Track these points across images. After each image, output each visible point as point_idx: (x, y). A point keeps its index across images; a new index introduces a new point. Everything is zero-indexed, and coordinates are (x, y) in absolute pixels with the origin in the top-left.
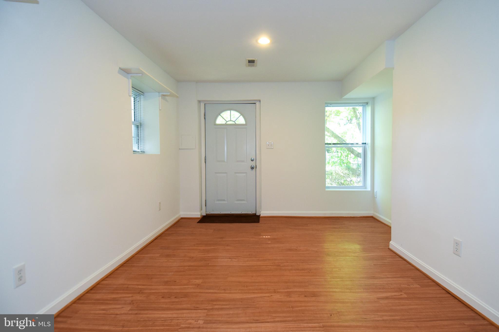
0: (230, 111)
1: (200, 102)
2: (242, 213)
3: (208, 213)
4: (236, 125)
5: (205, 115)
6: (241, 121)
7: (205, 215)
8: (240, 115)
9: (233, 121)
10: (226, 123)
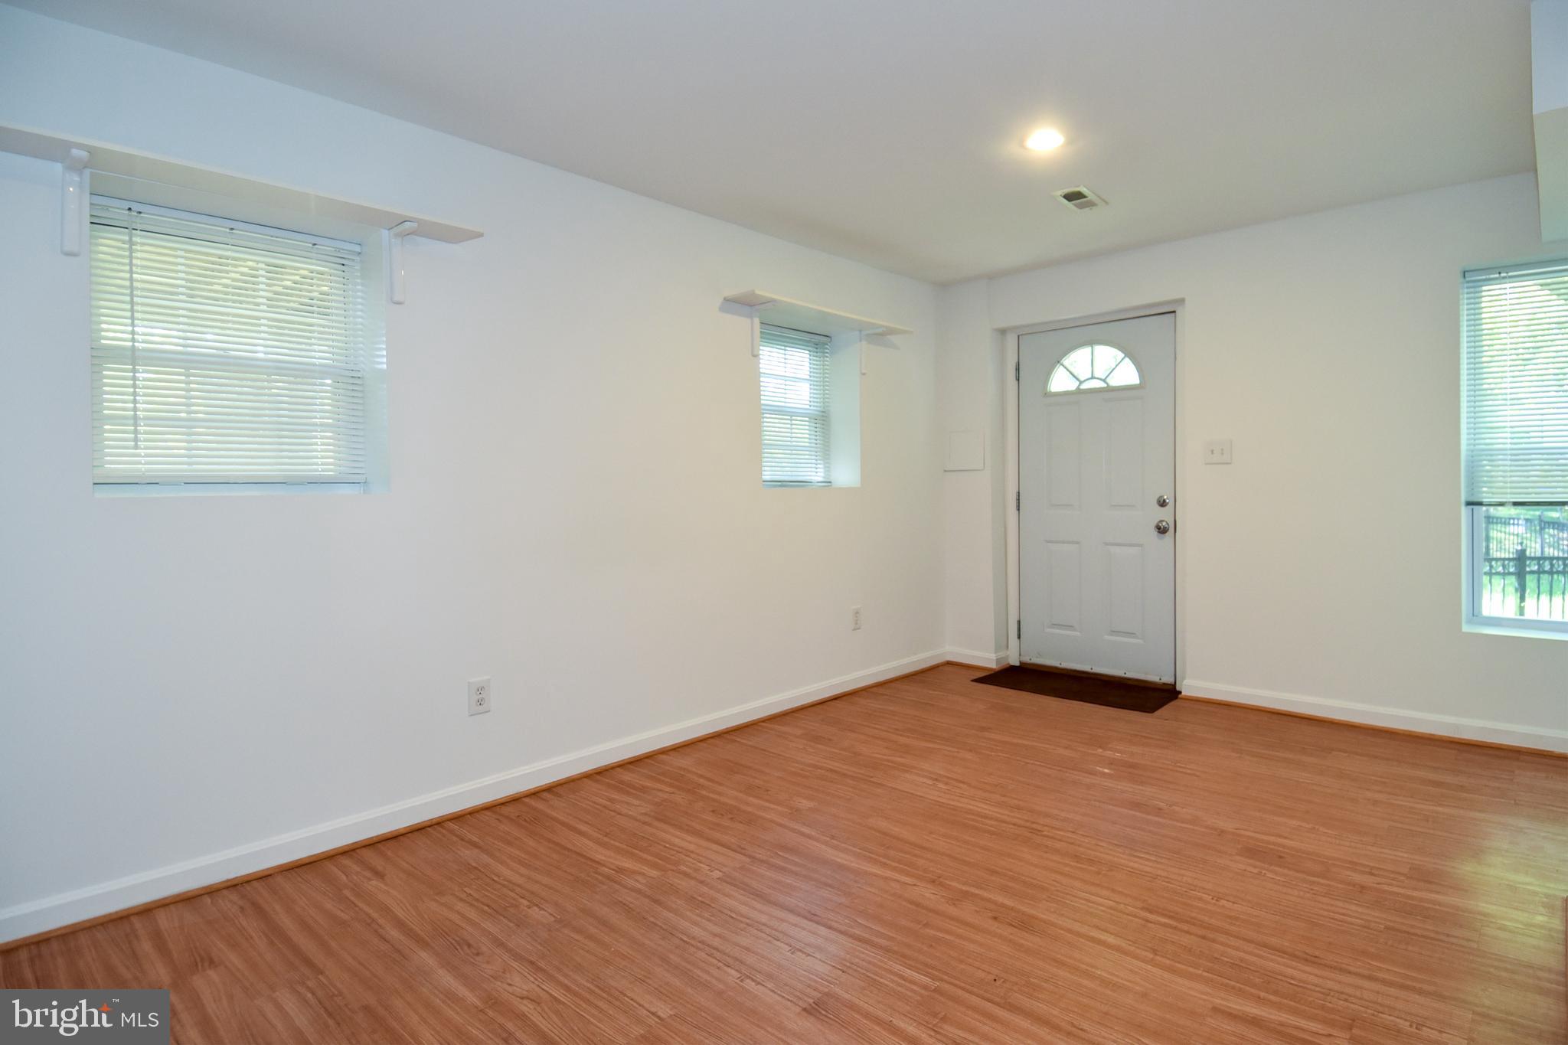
0: (1090, 348)
1: (1003, 332)
2: (1127, 676)
3: (1026, 659)
4: (1110, 393)
5: (1018, 369)
6: (1127, 374)
7: (1018, 664)
8: (1123, 355)
9: (1101, 379)
10: (1078, 388)
